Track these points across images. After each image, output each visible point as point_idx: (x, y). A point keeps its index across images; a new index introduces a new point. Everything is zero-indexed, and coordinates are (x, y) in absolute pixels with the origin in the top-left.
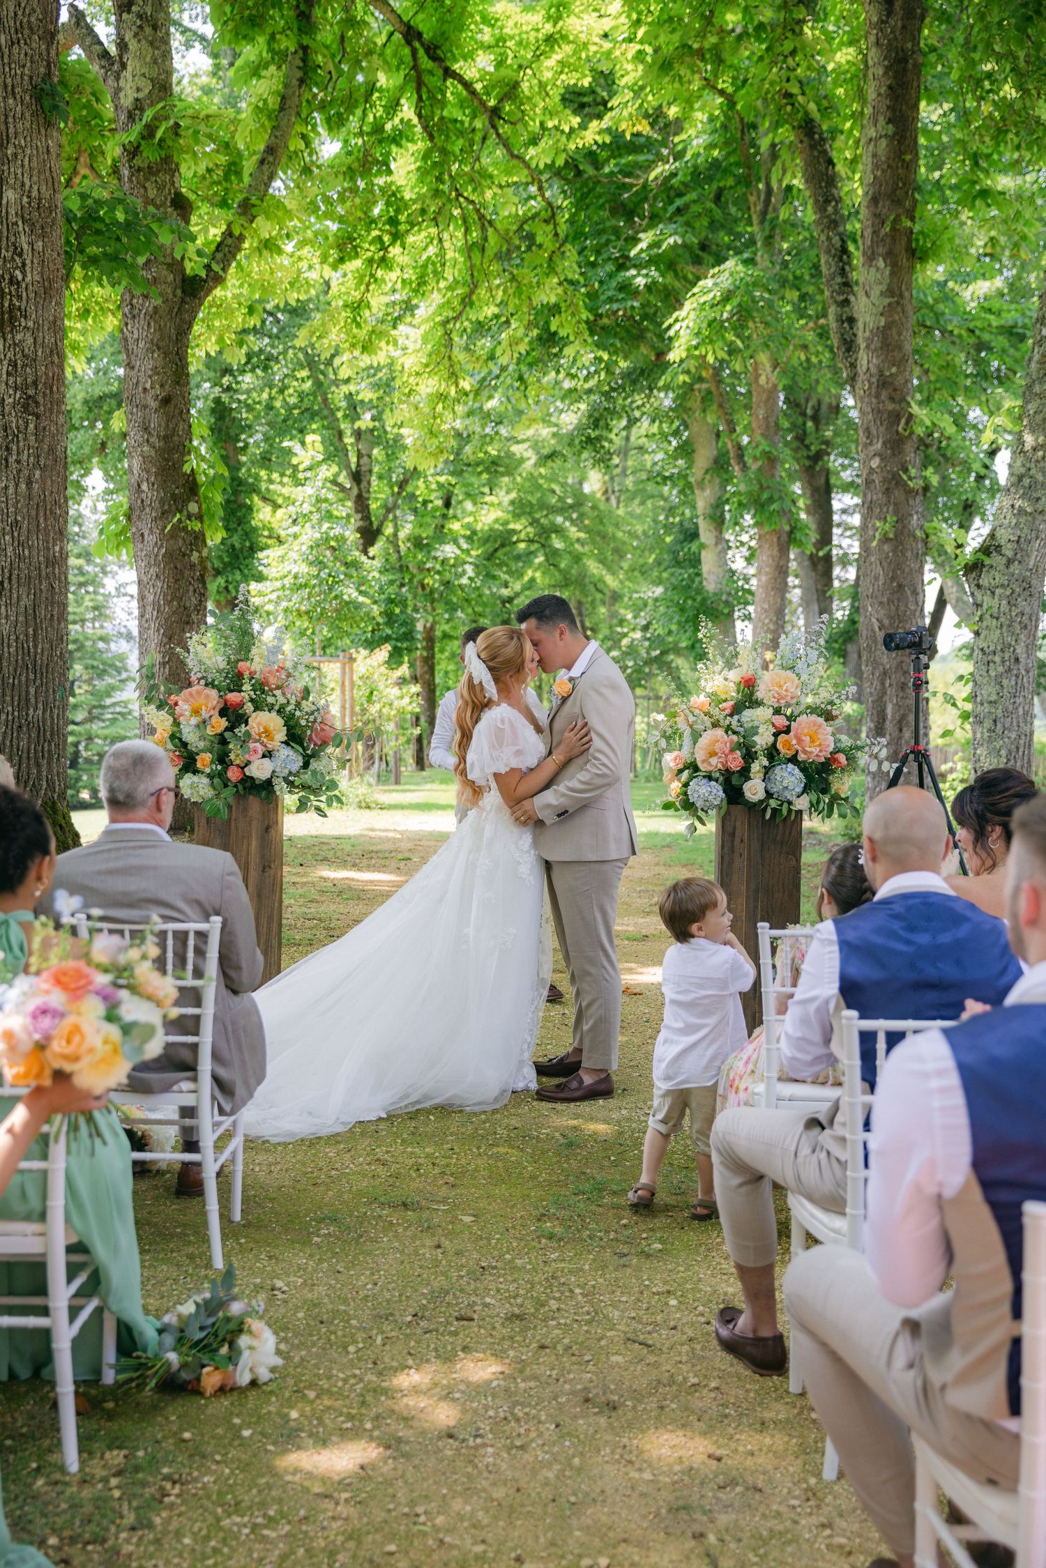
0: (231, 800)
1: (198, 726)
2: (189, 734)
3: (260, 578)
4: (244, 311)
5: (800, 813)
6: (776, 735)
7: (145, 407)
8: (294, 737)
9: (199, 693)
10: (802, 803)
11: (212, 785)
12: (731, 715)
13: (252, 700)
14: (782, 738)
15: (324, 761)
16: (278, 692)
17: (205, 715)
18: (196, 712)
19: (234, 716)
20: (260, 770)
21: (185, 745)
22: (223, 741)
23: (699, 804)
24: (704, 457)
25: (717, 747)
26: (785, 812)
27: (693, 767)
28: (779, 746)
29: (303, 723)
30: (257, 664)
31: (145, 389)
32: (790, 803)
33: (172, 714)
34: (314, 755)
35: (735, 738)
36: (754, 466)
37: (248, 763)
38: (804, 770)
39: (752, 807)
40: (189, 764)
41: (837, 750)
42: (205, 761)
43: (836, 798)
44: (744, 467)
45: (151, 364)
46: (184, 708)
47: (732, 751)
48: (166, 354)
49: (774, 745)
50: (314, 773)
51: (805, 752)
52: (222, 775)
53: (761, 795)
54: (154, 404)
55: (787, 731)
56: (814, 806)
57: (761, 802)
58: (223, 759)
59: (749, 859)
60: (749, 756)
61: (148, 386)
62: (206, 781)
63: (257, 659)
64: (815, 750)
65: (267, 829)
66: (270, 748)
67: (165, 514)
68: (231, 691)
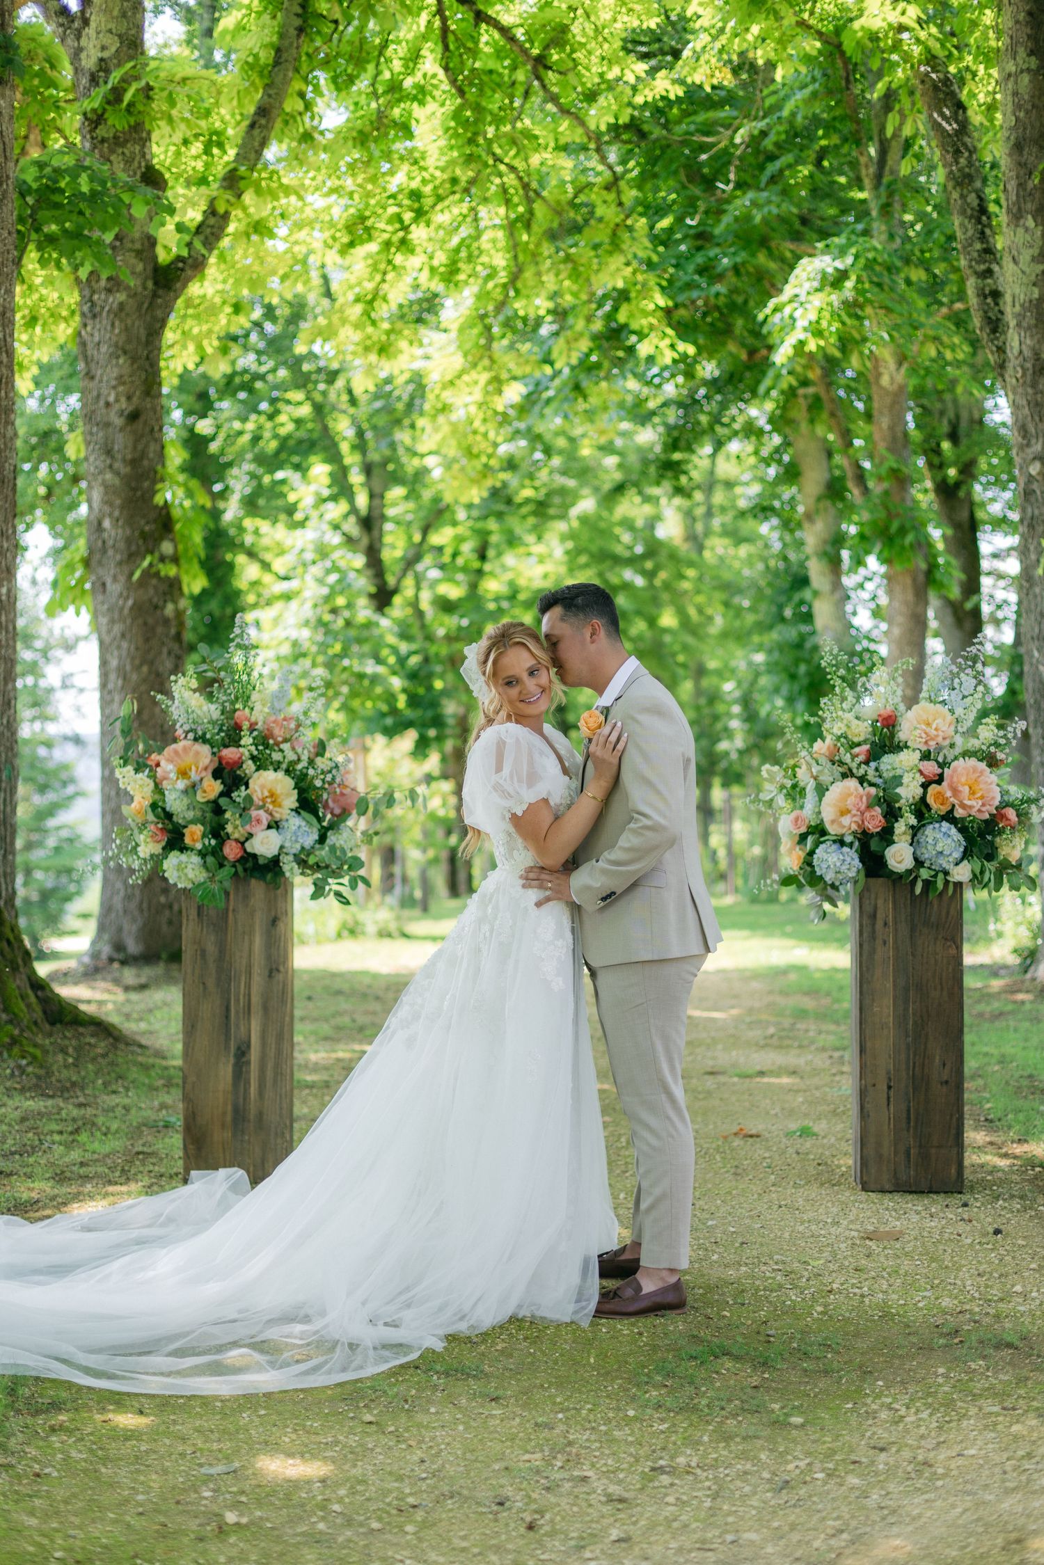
0: (227, 884)
1: (185, 792)
2: (175, 802)
4: (229, 310)
5: (959, 885)
6: (925, 786)
7: (108, 425)
8: (307, 804)
9: (185, 749)
10: (962, 873)
11: (204, 865)
12: (867, 763)
13: (253, 758)
14: (933, 789)
15: (345, 834)
16: (285, 747)
17: (194, 776)
18: (183, 773)
19: (229, 776)
20: (265, 844)
21: (169, 816)
22: (218, 810)
23: (828, 878)
24: (814, 479)
25: (850, 803)
26: (940, 885)
27: (819, 831)
28: (930, 800)
29: (318, 783)
30: (259, 712)
31: (108, 404)
32: (946, 873)
33: (153, 776)
34: (333, 826)
35: (873, 790)
36: (877, 488)
37: (250, 836)
38: (963, 830)
39: (897, 879)
40: (175, 840)
41: (1005, 804)
42: (195, 834)
43: (1005, 866)
44: (866, 491)
45: (115, 373)
46: (167, 768)
47: (869, 807)
48: (134, 359)
49: (923, 799)
50: (333, 848)
51: (963, 806)
52: (216, 852)
53: (908, 863)
54: (118, 421)
55: (940, 780)
56: (977, 880)
57: (909, 872)
58: (217, 831)
59: (896, 948)
60: (892, 814)
61: (111, 399)
62: (196, 859)
63: (258, 707)
64: (977, 804)
65: (274, 921)
66: (277, 816)
67: (132, 557)
68: (226, 746)
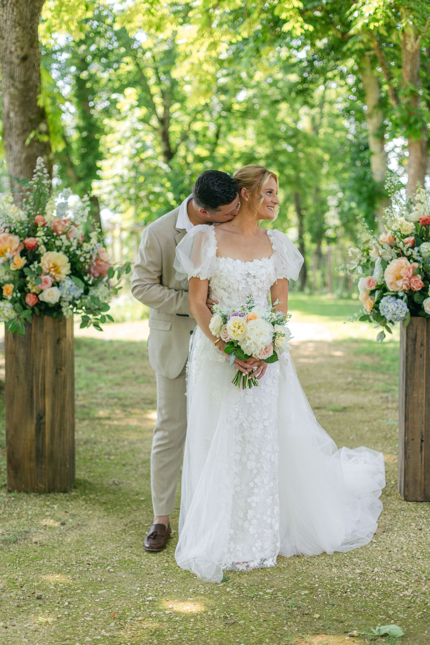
0: (29, 319)
1: (4, 264)
4: (83, 7)
7: (11, 63)
8: (76, 272)
9: (4, 239)
11: (14, 309)
12: (413, 247)
13: (45, 244)
15: (101, 289)
17: (8, 255)
18: (3, 253)
19: (31, 255)
20: (51, 296)
22: (22, 275)
23: (388, 317)
24: (372, 98)
25: (402, 272)
27: (383, 289)
29: (82, 259)
30: (50, 216)
31: (11, 53)
34: (93, 285)
35: (416, 265)
36: (404, 101)
37: (41, 291)
39: (429, 318)
42: (9, 290)
44: (398, 102)
45: (14, 35)
47: (414, 275)
48: (24, 28)
50: (93, 298)
52: (21, 301)
54: (16, 61)
58: (22, 289)
59: (428, 359)
60: (427, 279)
61: (13, 49)
62: (9, 305)
63: (49, 213)
65: (58, 341)
66: (58, 279)
67: (25, 132)
68: (29, 236)
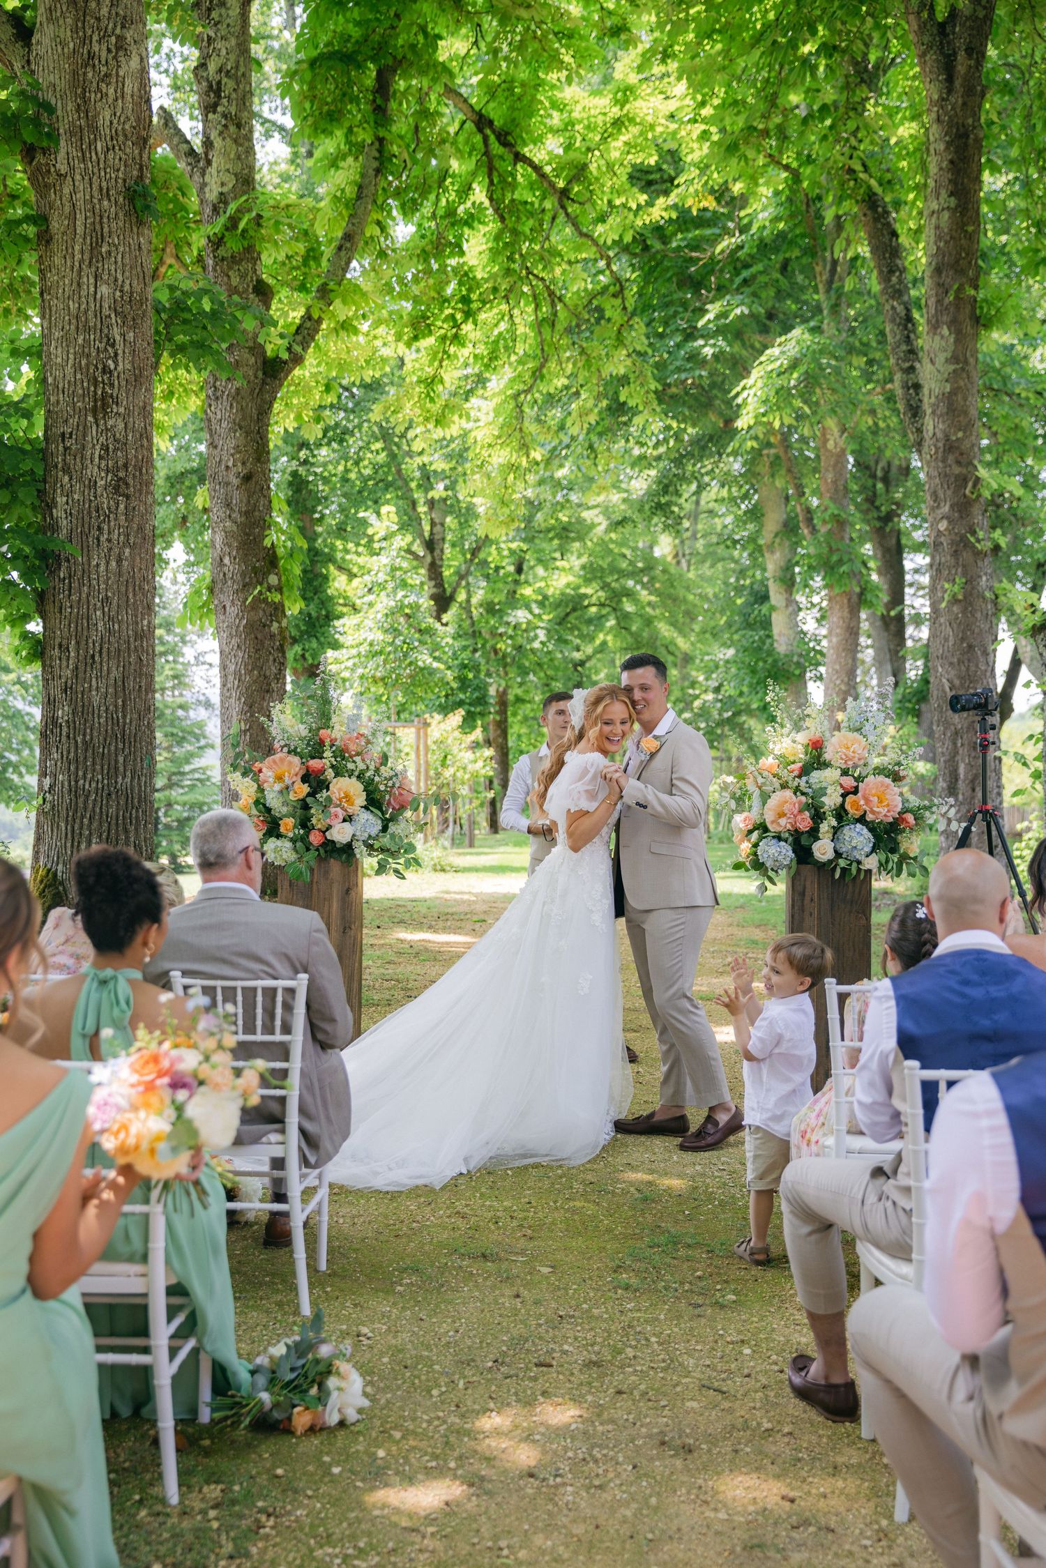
0: (313, 863)
1: (281, 792)
2: (273, 800)
3: (336, 646)
4: (322, 388)
5: (869, 872)
6: (844, 796)
7: (227, 484)
8: (374, 802)
9: (282, 760)
10: (871, 863)
11: (295, 849)
12: (800, 776)
13: (332, 766)
14: (850, 798)
15: (403, 825)
16: (357, 759)
17: (288, 781)
18: (279, 778)
19: (316, 782)
20: (341, 833)
21: (268, 810)
22: (305, 807)
23: (769, 864)
24: (773, 522)
25: (786, 808)
26: (854, 871)
27: (763, 828)
28: (847, 807)
29: (382, 788)
30: (338, 731)
31: (227, 467)
32: (859, 862)
33: (256, 781)
34: (393, 819)
35: (803, 799)
36: (823, 530)
37: (329, 828)
38: (872, 830)
39: (821, 867)
40: (273, 829)
41: (906, 810)
42: (288, 825)
43: (904, 858)
44: (814, 530)
45: (232, 443)
46: (268, 774)
47: (800, 811)
48: (248, 433)
49: (842, 805)
50: (393, 836)
51: (873, 812)
52: (304, 839)
53: (830, 855)
54: (236, 482)
55: (855, 791)
56: (883, 866)
57: (830, 861)
58: (305, 823)
59: (819, 919)
60: (818, 816)
61: (230, 464)
62: (289, 845)
63: (337, 727)
64: (884, 811)
65: (348, 891)
66: (350, 811)
67: (246, 587)
68: (313, 758)
